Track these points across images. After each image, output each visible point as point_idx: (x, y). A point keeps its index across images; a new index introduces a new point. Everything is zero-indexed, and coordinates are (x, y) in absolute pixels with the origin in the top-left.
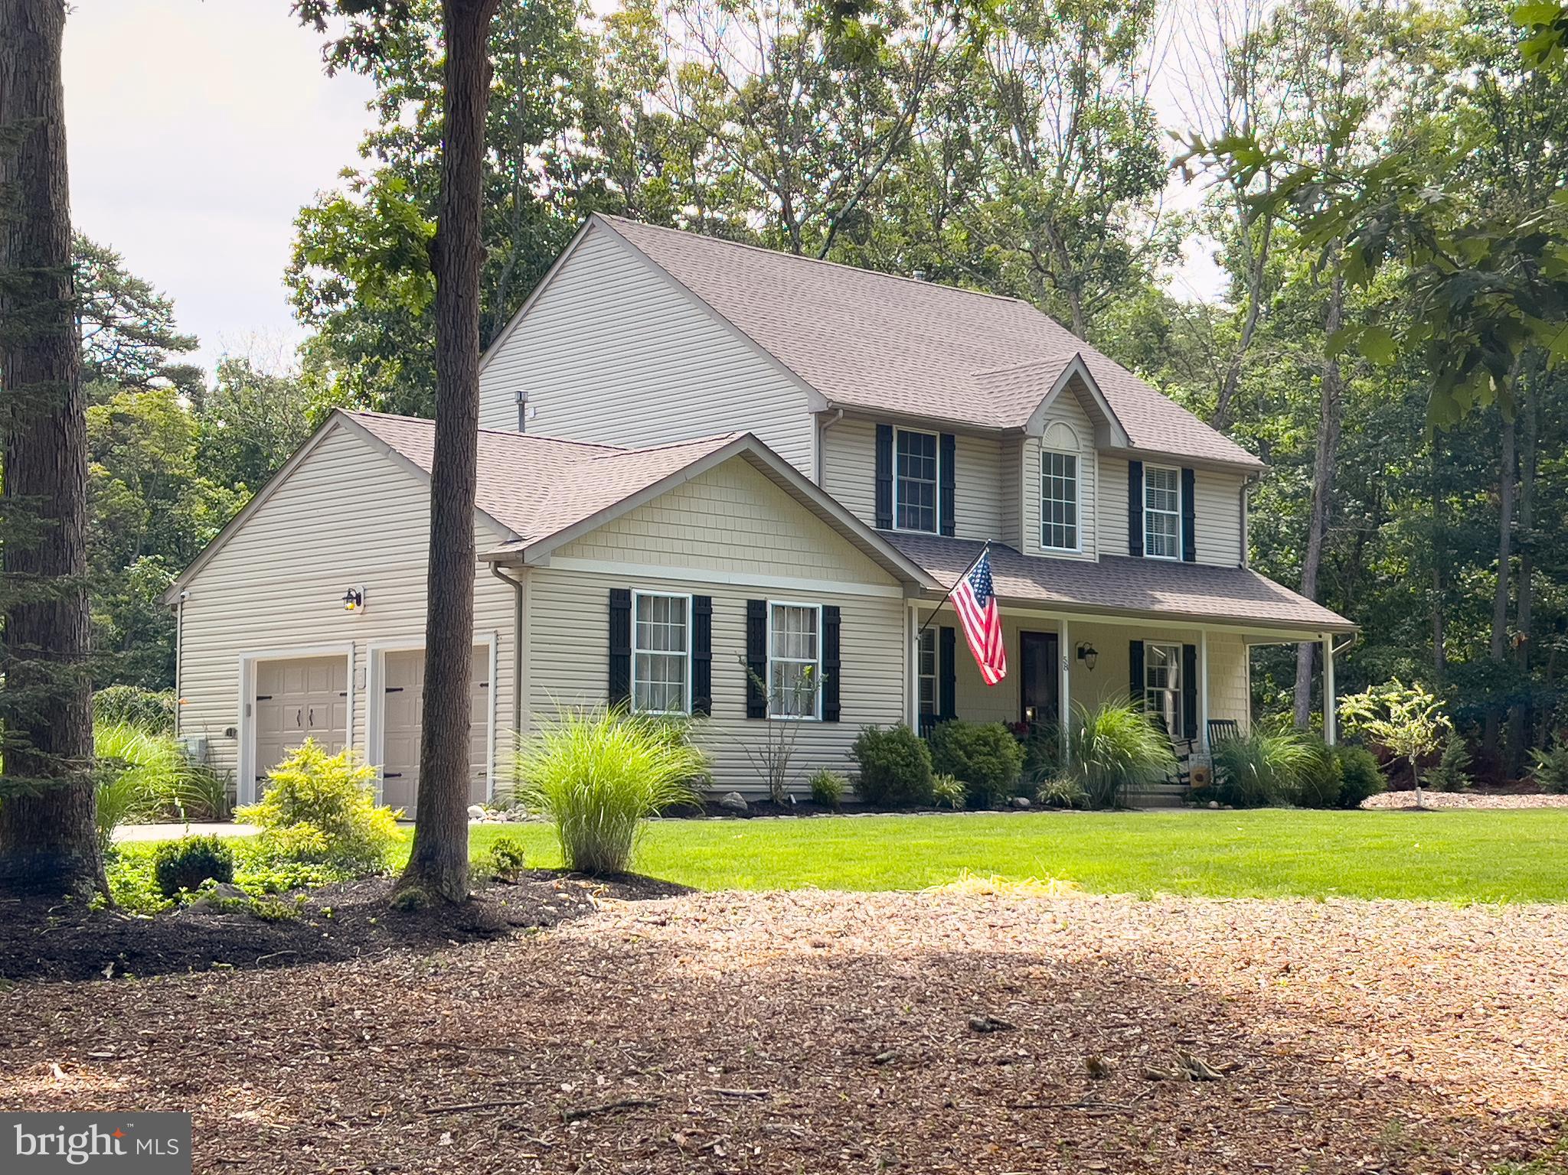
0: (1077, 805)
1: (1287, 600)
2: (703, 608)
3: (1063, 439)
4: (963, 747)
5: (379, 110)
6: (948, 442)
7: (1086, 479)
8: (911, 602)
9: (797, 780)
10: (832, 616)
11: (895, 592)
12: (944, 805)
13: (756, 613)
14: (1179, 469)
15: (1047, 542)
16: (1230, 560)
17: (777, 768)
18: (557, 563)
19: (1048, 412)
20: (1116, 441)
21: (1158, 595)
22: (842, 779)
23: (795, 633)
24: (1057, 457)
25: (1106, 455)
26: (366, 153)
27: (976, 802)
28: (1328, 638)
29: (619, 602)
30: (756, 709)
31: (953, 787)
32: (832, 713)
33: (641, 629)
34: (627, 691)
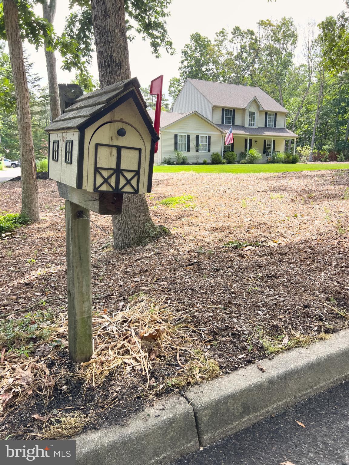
0: (245, 163)
1: (289, 133)
2: (189, 137)
3: (253, 109)
4: (228, 156)
5: (181, 63)
6: (234, 110)
7: (257, 116)
8: (222, 135)
9: (201, 160)
10: (209, 137)
11: (220, 133)
12: (224, 164)
13: (197, 137)
14: (274, 113)
15: (249, 125)
16: (283, 127)
17: (198, 159)
18: (165, 130)
19: (250, 105)
20: (261, 109)
21: (265, 133)
22: (208, 159)
23: (204, 139)
24: (252, 112)
25: (260, 112)
26: (179, 70)
27: (229, 163)
28: (295, 139)
29: (176, 136)
30: (197, 151)
31: (225, 161)
32: (209, 151)
33: (179, 140)
34: (177, 148)
